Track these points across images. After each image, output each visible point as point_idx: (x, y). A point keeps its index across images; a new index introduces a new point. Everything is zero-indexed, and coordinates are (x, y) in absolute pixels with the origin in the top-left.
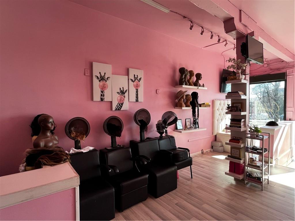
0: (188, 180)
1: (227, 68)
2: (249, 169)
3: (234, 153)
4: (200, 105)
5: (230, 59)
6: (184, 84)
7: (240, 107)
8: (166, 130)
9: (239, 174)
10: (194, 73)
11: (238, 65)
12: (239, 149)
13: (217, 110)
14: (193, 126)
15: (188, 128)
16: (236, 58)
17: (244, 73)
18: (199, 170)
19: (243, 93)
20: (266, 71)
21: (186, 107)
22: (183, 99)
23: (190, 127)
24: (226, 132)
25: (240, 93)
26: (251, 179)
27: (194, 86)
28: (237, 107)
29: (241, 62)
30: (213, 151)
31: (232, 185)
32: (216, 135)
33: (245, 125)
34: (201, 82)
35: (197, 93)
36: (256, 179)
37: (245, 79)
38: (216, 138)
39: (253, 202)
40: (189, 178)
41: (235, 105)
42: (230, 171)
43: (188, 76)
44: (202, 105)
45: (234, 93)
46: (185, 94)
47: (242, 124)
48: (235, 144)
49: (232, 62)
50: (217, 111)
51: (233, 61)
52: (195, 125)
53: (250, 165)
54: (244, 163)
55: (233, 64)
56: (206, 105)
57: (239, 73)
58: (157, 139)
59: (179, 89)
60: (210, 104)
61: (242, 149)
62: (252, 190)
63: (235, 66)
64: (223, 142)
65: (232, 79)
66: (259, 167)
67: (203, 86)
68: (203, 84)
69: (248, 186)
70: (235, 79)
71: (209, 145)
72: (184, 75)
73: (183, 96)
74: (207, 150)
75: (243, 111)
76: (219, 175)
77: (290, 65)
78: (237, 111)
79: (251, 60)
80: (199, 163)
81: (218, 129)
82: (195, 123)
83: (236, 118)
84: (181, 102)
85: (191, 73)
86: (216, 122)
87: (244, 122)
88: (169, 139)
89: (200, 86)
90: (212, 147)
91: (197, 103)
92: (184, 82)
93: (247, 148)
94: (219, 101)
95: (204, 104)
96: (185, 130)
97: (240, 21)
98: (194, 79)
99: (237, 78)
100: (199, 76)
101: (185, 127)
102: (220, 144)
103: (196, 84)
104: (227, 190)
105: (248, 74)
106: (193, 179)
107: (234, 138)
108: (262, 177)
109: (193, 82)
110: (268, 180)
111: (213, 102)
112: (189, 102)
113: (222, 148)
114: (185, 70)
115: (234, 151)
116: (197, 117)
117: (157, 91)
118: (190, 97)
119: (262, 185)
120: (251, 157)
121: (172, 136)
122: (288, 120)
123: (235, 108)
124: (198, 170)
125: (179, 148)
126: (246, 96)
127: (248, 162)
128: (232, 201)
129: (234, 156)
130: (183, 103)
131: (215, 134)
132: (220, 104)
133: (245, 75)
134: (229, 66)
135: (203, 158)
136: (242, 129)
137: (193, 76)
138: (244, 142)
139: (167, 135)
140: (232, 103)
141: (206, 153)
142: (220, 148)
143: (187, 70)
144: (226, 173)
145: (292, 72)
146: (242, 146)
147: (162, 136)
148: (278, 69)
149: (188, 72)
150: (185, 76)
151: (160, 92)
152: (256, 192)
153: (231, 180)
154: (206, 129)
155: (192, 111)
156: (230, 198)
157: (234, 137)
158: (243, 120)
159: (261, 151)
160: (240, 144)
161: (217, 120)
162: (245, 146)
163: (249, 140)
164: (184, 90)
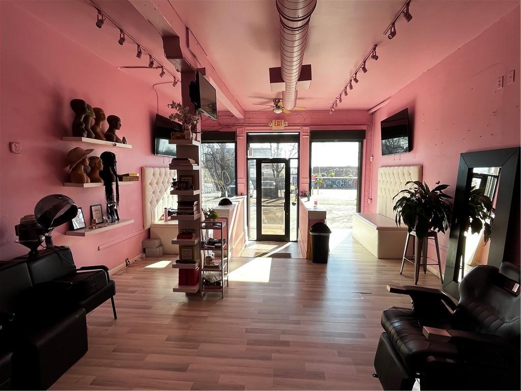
0: (109, 324)
1: (170, 117)
2: (205, 273)
3: (185, 254)
4: (121, 178)
5: (174, 103)
6: (86, 135)
7: (191, 183)
8: (46, 237)
9: (194, 285)
10: (104, 115)
11: (185, 117)
12: (192, 247)
13: (150, 184)
14: (109, 218)
15: (97, 224)
16: (181, 104)
17: (194, 129)
18: (128, 298)
19: (194, 161)
20: (214, 126)
21: (91, 182)
22: (84, 165)
23: (102, 221)
24: (166, 221)
25: (191, 160)
26: (210, 286)
27: (107, 140)
28: (187, 183)
29: (190, 112)
30: (146, 257)
31: (184, 305)
32: (149, 229)
33: (198, 210)
34: (119, 133)
35: (114, 155)
36: (215, 284)
37: (196, 140)
38: (149, 234)
39: (215, 320)
40: (110, 320)
41: (183, 179)
42: (180, 284)
43: (92, 121)
44: (124, 178)
45: (182, 161)
46: (88, 156)
47: (195, 208)
48: (186, 241)
49: (176, 109)
50: (150, 186)
51: (178, 108)
52: (112, 217)
53: (208, 268)
54: (200, 266)
55: (178, 113)
56: (132, 178)
57: (189, 130)
58: (23, 262)
59: (73, 145)
60: (138, 175)
61: (196, 247)
62: (212, 302)
63: (181, 116)
64: (161, 238)
65: (178, 137)
66: (217, 267)
67: (124, 141)
68: (124, 138)
69: (205, 298)
70: (183, 137)
71: (139, 247)
72: (83, 116)
73: (84, 160)
74: (136, 258)
75: (195, 190)
76: (163, 296)
77: (240, 123)
78: (186, 189)
79: (204, 111)
80: (125, 286)
81: (153, 216)
82: (112, 212)
83: (185, 200)
84: (80, 173)
85: (99, 113)
86: (148, 205)
87: (197, 205)
88: (56, 255)
89: (118, 141)
90: (144, 251)
91: (115, 173)
92: (84, 131)
93: (203, 243)
94: (152, 169)
95: (128, 175)
96: (91, 228)
97: (188, 45)
98: (106, 126)
99: (186, 138)
100: (114, 122)
101: (91, 223)
102: (157, 242)
103: (110, 136)
104: (177, 316)
105: (199, 132)
106: (118, 320)
107: (184, 231)
108: (222, 280)
109: (102, 132)
110: (227, 281)
111: (142, 170)
112: (98, 172)
113: (161, 248)
114: (86, 105)
115: (185, 251)
116: (115, 201)
117: (13, 146)
118: (100, 161)
119: (222, 291)
120: (207, 255)
121: (62, 247)
122: (239, 195)
123: (184, 185)
124: (126, 300)
125: (83, 268)
126: (198, 165)
127: (204, 264)
128: (189, 329)
129: (186, 260)
130: (85, 174)
131: (147, 227)
132: (154, 175)
133: (196, 133)
134: (172, 115)
135: (130, 273)
136: (196, 216)
137: (104, 121)
138: (199, 235)
139: (51, 248)
140: (179, 176)
141: (134, 263)
142: (158, 249)
143: (89, 107)
144: (175, 290)
145: (241, 132)
146: (196, 241)
147: (37, 252)
148: (228, 126)
149: (91, 111)
150: (86, 119)
151: (21, 147)
152: (217, 303)
153: (182, 297)
154: (132, 221)
155: (106, 190)
156: (186, 326)
157: (184, 229)
158: (195, 203)
159: (220, 244)
160: (193, 240)
161: (151, 202)
162: (199, 242)
163: (204, 231)
164: (84, 148)
